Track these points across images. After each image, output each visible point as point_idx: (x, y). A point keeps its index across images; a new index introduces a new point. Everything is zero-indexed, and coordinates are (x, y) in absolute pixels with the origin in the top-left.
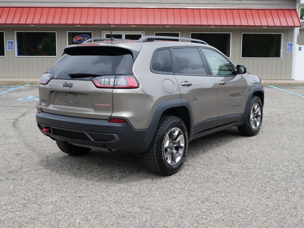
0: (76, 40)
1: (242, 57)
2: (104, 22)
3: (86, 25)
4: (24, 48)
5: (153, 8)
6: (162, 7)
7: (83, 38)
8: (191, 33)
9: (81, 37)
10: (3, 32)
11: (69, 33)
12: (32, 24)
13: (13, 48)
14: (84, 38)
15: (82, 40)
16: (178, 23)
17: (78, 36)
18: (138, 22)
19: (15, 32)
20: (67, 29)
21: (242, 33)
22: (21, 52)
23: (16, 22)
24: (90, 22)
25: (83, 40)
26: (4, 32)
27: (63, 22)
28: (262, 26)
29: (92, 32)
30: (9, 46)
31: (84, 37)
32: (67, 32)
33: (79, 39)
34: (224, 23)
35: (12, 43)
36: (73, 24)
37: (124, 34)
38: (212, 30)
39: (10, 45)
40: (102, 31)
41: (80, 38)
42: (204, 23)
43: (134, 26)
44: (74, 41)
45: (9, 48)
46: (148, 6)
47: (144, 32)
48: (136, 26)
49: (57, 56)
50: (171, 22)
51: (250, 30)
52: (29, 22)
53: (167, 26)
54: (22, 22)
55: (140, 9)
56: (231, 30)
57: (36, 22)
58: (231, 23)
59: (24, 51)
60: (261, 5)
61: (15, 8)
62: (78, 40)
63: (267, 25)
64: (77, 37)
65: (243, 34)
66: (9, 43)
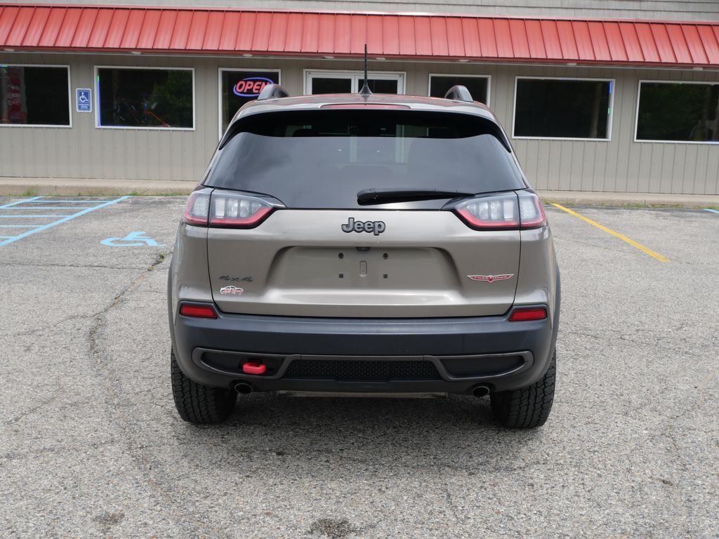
0: (241, 90)
1: (637, 139)
2: (311, 47)
3: (267, 53)
4: (115, 107)
5: (429, 17)
6: (449, 15)
7: (258, 85)
8: (517, 78)
9: (252, 83)
10: (66, 69)
11: (224, 73)
12: (136, 49)
13: (89, 107)
14: (260, 86)
15: (256, 89)
16: (489, 52)
17: (246, 82)
18: (392, 49)
19: (96, 68)
20: (220, 63)
21: (640, 81)
22: (108, 118)
23: (97, 43)
24: (277, 47)
25: (257, 91)
26: (68, 67)
27: (212, 45)
28: (692, 65)
29: (279, 71)
30: (80, 103)
31: (260, 83)
32: (220, 70)
33: (247, 87)
34: (602, 56)
35: (86, 94)
36: (234, 52)
37: (355, 78)
38: (568, 71)
39: (83, 99)
40: (305, 71)
41: (250, 85)
42: (554, 54)
43: (383, 59)
44: (236, 93)
45: (80, 107)
46: (415, 11)
47: (405, 73)
48: (387, 58)
49: (194, 129)
50: (473, 52)
51: (659, 75)
52: (129, 43)
53: (463, 61)
54: (113, 43)
55: (396, 18)
56: (612, 74)
57: (146, 44)
58: (618, 56)
59: (114, 114)
60: (690, 14)
61: (96, 11)
62: (245, 91)
63: (706, 62)
64: (244, 83)
65: (642, 84)
66: (81, 95)
